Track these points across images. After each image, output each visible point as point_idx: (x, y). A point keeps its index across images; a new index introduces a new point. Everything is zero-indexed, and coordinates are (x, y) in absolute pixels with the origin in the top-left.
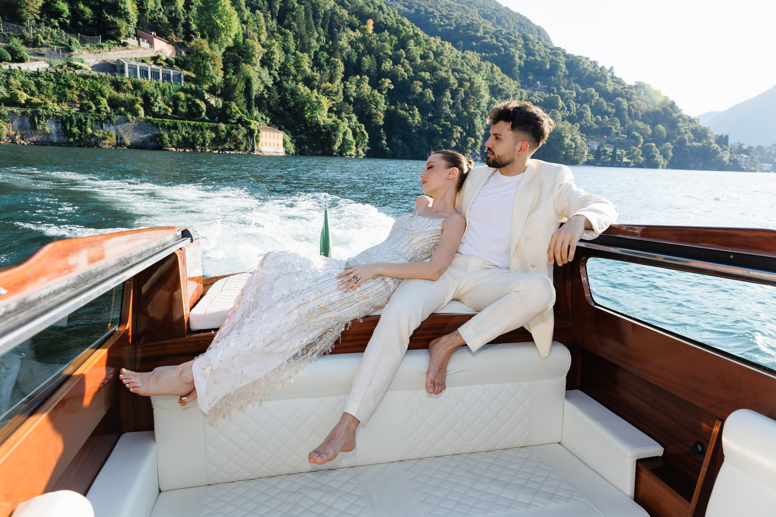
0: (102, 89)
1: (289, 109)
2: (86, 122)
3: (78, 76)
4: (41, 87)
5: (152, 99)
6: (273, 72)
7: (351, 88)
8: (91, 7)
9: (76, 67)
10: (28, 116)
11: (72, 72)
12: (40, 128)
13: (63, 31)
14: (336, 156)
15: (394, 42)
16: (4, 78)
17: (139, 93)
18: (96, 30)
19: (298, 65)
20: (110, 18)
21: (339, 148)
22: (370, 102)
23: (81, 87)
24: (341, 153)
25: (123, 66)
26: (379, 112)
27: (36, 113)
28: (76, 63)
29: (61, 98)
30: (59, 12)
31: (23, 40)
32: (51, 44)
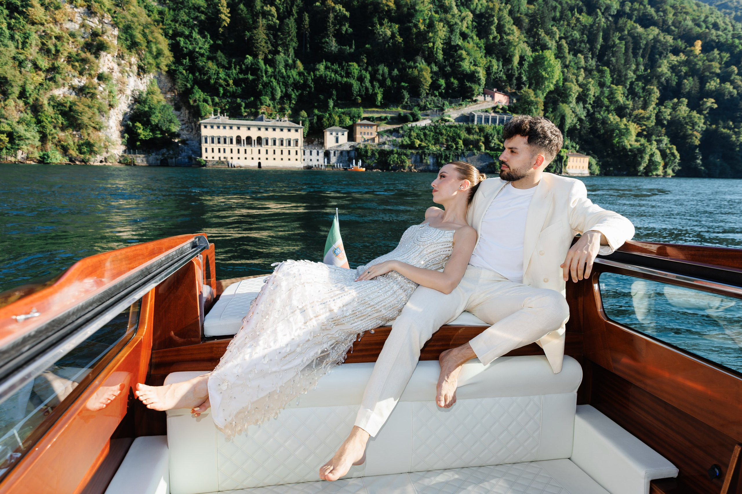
0: (460, 134)
1: (599, 137)
2: (449, 157)
3: (447, 127)
4: (426, 136)
5: (491, 138)
6: (587, 105)
7: (665, 112)
8: (457, 79)
9: (446, 121)
10: (419, 154)
11: (443, 124)
12: (425, 161)
13: (440, 98)
14: (641, 176)
15: (725, 59)
16: (408, 132)
17: (482, 134)
18: (459, 94)
19: (611, 97)
20: (468, 84)
21: (644, 169)
22: (687, 123)
23: (448, 134)
24: (648, 173)
25: (474, 116)
26: (695, 133)
27: (424, 153)
28: (446, 118)
29: (437, 142)
30: (439, 86)
31: (419, 107)
32: (433, 107)
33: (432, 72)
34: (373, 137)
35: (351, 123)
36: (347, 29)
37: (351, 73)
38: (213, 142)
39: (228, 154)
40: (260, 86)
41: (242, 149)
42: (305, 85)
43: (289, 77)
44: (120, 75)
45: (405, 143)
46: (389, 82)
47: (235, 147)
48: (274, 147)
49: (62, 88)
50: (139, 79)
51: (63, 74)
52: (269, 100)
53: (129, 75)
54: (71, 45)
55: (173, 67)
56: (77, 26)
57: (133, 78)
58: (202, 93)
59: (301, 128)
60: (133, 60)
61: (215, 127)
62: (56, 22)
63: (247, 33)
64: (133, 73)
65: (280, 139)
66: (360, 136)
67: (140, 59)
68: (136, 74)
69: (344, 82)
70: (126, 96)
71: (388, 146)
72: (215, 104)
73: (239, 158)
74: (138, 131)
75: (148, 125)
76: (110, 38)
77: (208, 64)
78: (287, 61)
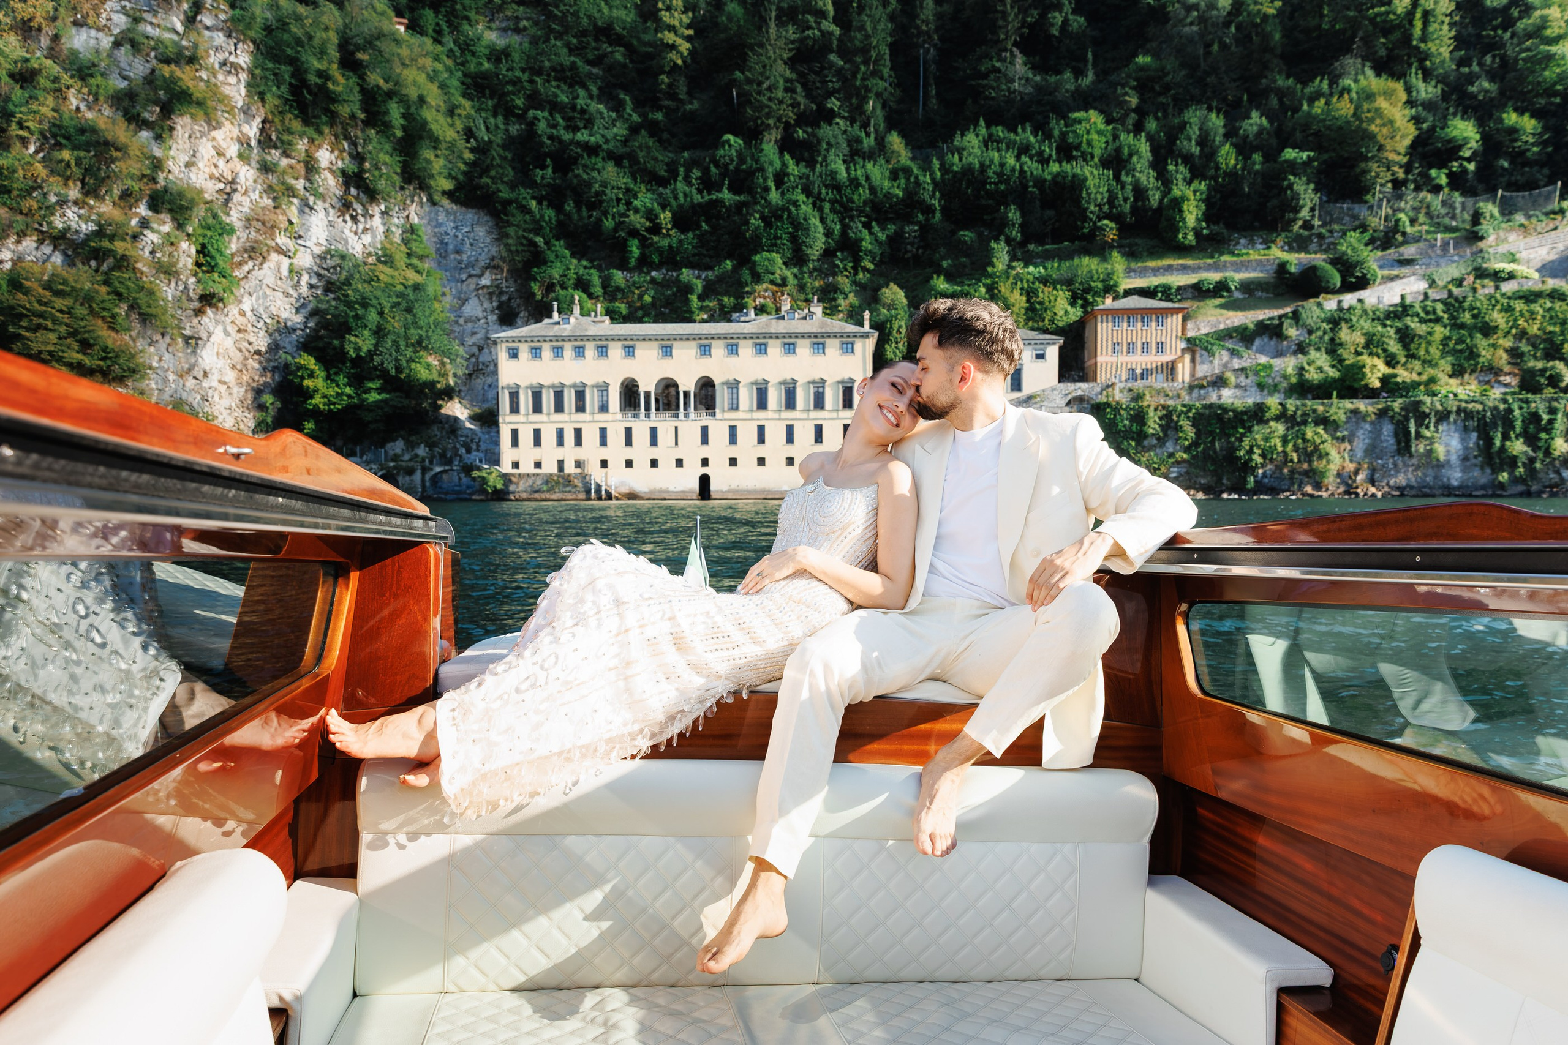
2: (1551, 422)
3: (1509, 298)
4: (1412, 341)
8: (1535, 114)
9: (1497, 277)
10: (1392, 417)
11: (1492, 290)
12: (1421, 448)
13: (1456, 194)
16: (1325, 333)
18: (1546, 171)
23: (1517, 327)
27: (1415, 410)
28: (1499, 266)
29: (1466, 363)
30: (1452, 150)
31: (1367, 236)
32: (1428, 232)
33: (1410, 103)
34: (1166, 358)
35: (1076, 314)
37: (1078, 147)
38: (537, 408)
39: (591, 451)
40: (754, 222)
41: (641, 429)
42: (912, 204)
45: (1313, 375)
46: (1227, 156)
47: (616, 421)
48: (761, 414)
49: (13, 238)
50: (348, 218)
51: (16, 193)
52: (785, 263)
53: (307, 205)
54: (74, 102)
55: (505, 193)
56: (106, 42)
57: (322, 214)
58: (574, 261)
59: (865, 336)
60: (325, 156)
61: (547, 353)
62: (31, 28)
63: (738, 74)
64: (323, 197)
65: (784, 383)
66: (1114, 359)
67: (359, 158)
68: (335, 201)
69: (1049, 177)
70: (291, 271)
71: (1238, 392)
72: (611, 293)
73: (629, 464)
74: (307, 382)
75: (344, 363)
76: (221, 77)
77: (605, 175)
78: (859, 140)
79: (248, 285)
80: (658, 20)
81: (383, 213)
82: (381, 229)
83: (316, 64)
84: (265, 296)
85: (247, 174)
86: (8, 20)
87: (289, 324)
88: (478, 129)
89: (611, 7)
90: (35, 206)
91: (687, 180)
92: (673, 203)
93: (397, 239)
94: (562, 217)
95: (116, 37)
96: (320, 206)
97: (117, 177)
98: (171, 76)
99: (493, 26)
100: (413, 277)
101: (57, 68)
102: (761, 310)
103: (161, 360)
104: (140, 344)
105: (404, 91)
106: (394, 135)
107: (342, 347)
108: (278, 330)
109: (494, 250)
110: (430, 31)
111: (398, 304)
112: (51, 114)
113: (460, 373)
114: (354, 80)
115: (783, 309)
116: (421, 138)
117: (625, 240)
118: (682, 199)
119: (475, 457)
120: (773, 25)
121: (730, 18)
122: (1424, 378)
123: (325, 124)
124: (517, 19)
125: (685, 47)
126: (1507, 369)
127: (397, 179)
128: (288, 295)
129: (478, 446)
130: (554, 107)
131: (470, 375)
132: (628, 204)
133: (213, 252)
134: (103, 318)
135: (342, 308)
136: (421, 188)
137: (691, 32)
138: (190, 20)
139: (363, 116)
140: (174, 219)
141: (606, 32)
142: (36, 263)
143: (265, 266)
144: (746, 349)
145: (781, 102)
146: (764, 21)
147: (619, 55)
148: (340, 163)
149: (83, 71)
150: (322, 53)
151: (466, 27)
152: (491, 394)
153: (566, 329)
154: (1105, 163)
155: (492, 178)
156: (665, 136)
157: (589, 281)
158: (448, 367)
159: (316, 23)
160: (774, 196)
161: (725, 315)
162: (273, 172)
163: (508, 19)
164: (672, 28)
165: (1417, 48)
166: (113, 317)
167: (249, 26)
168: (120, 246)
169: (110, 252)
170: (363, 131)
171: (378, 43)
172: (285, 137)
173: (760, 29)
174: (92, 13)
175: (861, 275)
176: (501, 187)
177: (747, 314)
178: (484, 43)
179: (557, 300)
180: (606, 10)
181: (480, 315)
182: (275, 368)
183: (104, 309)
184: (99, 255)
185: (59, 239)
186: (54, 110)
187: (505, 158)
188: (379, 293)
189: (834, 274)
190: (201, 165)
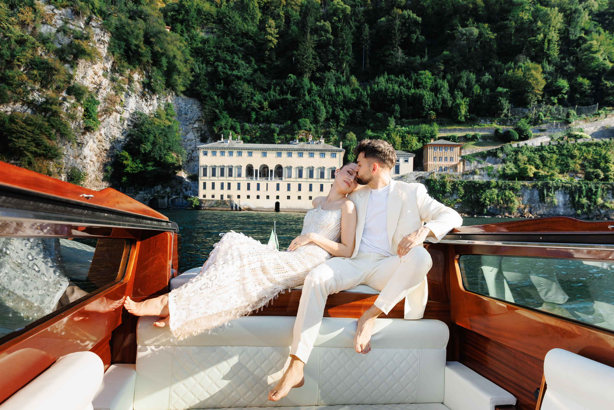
0: (607, 155)
2: (596, 192)
3: (580, 145)
4: (545, 160)
8: (589, 78)
9: (576, 137)
10: (538, 188)
11: (574, 142)
12: (548, 200)
13: (561, 106)
16: (513, 156)
18: (593, 99)
20: (609, 84)
23: (583, 156)
27: (545, 185)
28: (577, 133)
29: (565, 169)
30: (559, 90)
31: (528, 120)
32: (550, 120)
33: (544, 72)
34: (454, 163)
35: (420, 145)
36: (417, 38)
37: (421, 84)
38: (214, 175)
39: (234, 192)
40: (300, 107)
41: (253, 184)
42: (359, 102)
43: (338, 94)
44: (113, 93)
45: (508, 171)
46: (477, 89)
47: (244, 180)
48: (300, 180)
49: (12, 103)
50: (144, 100)
51: (14, 86)
52: (311, 123)
53: (128, 94)
54: (40, 52)
55: (205, 93)
56: (54, 30)
57: (134, 98)
58: (230, 119)
59: (340, 151)
60: (136, 76)
61: (218, 154)
62: (25, 24)
63: (295, 52)
64: (134, 92)
65: (309, 168)
66: (434, 163)
67: (149, 77)
68: (139, 93)
69: (411, 94)
70: (121, 119)
71: (480, 177)
72: (244, 132)
73: (248, 197)
74: (125, 162)
75: (139, 155)
76: (98, 45)
77: (243, 87)
78: (340, 78)
79: (103, 124)
80: (265, 31)
81: (157, 98)
82: (157, 105)
83: (135, 42)
84: (110, 128)
85: (106, 82)
86: (16, 21)
87: (119, 139)
88: (196, 68)
89: (248, 26)
90: (22, 91)
91: (275, 90)
92: (269, 99)
93: (163, 109)
94: (226, 102)
95: (58, 29)
96: (133, 95)
97: (55, 81)
98: (78, 44)
99: (203, 30)
100: (168, 123)
101: (34, 39)
102: (301, 140)
103: (67, 151)
104: (60, 145)
105: (168, 53)
106: (163, 69)
107: (139, 149)
108: (114, 142)
109: (200, 114)
110: (179, 32)
111: (161, 133)
112: (30, 56)
113: (184, 160)
114: (149, 48)
115: (310, 140)
116: (174, 71)
117: (250, 112)
118: (272, 98)
119: (189, 193)
120: (309, 34)
121: (293, 31)
122: (550, 174)
123: (137, 64)
124: (212, 28)
125: (275, 41)
126: (580, 171)
127: (164, 86)
128: (119, 128)
129: (190, 188)
130: (225, 61)
131: (188, 161)
132: (252, 98)
133: (91, 111)
134: (46, 135)
135: (140, 134)
136: (173, 90)
137: (278, 36)
138: (87, 24)
139: (152, 62)
140: (76, 98)
141: (246, 35)
142: (21, 113)
143: (111, 117)
144: (295, 155)
145: (311, 63)
146: (305, 33)
147: (250, 43)
148: (142, 79)
149: (44, 41)
150: (137, 38)
151: (193, 30)
152: (196, 169)
153: (226, 145)
154: (432, 90)
155: (200, 87)
156: (267, 74)
157: (236, 127)
158: (180, 157)
159: (135, 26)
160: (307, 97)
161: (287, 141)
162: (116, 81)
163: (209, 28)
164: (270, 34)
165: (546, 53)
166: (50, 134)
167: (109, 27)
168: (54, 107)
169: (50, 110)
170: (151, 67)
171: (159, 35)
172: (121, 69)
173: (304, 36)
174: (49, 19)
175: (339, 128)
176: (204, 91)
177: (295, 142)
178: (199, 36)
179: (223, 133)
180: (246, 26)
181: (193, 138)
182: (112, 156)
183: (46, 131)
184: (46, 110)
185: (31, 104)
186: (32, 55)
187: (205, 80)
188: (154, 129)
189: (329, 128)
190: (88, 78)
